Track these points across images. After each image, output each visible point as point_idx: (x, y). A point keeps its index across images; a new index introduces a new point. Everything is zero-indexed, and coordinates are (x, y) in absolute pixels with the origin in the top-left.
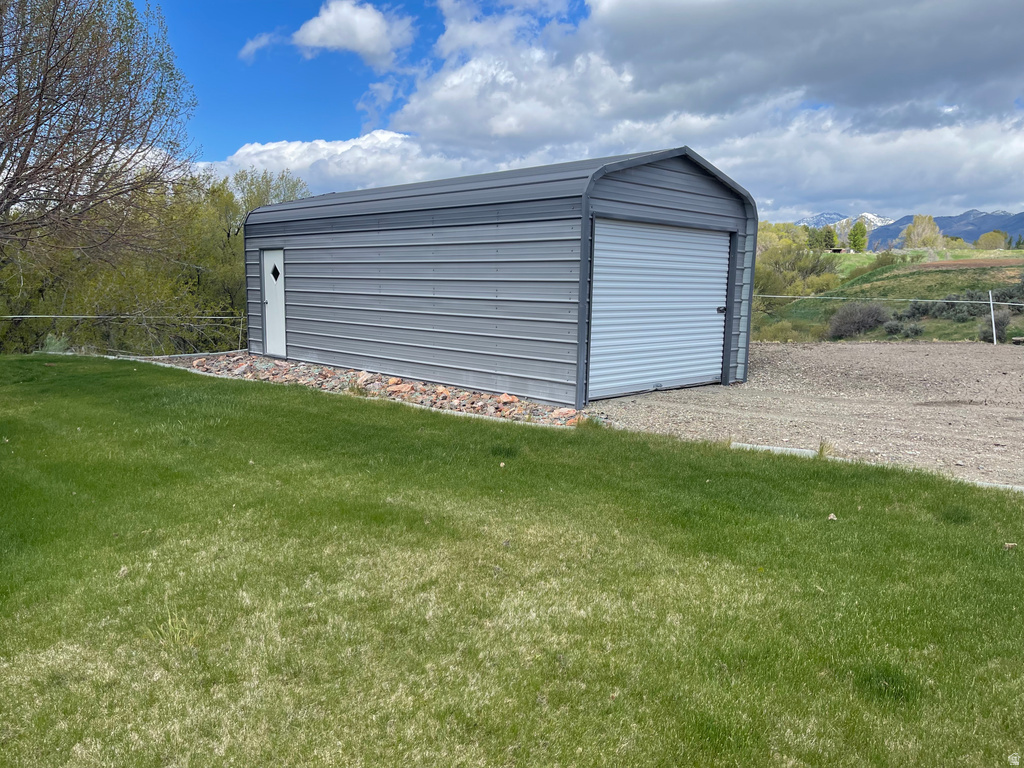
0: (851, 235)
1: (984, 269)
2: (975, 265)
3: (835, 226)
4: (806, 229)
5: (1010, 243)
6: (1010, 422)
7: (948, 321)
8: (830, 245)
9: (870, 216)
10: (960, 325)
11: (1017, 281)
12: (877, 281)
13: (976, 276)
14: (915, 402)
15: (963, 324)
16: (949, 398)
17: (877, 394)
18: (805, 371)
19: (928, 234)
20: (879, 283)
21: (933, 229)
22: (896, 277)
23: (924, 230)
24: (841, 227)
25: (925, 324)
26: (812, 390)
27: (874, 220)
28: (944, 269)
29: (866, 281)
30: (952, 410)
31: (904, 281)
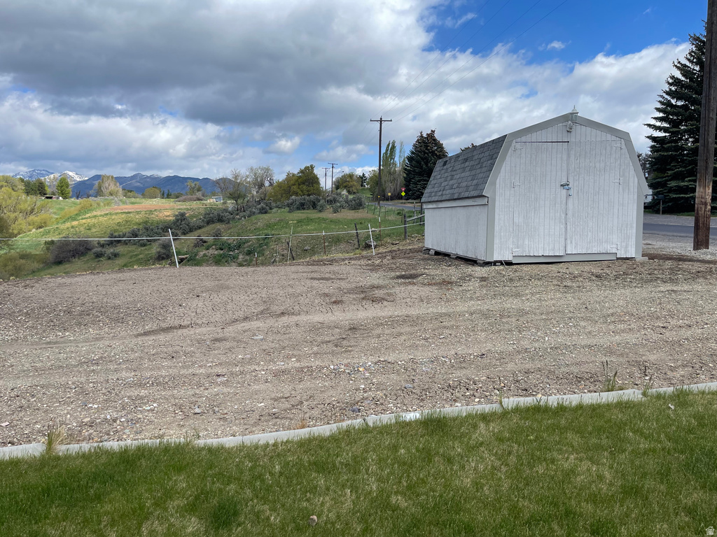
0: (59, 186)
1: (151, 211)
2: (145, 208)
3: (45, 179)
4: (22, 180)
5: (163, 194)
6: (218, 344)
7: (135, 246)
8: (43, 193)
9: (71, 174)
10: (143, 248)
11: (171, 218)
12: (82, 219)
13: (147, 216)
14: (135, 333)
15: (144, 248)
16: (164, 325)
17: (100, 328)
18: (27, 314)
19: (112, 187)
20: (84, 221)
21: (115, 185)
22: (95, 216)
23: (109, 185)
24: (50, 179)
25: (120, 249)
26: (36, 334)
27: (75, 177)
28: (126, 211)
29: (74, 219)
30: (169, 336)
31: (101, 219)
